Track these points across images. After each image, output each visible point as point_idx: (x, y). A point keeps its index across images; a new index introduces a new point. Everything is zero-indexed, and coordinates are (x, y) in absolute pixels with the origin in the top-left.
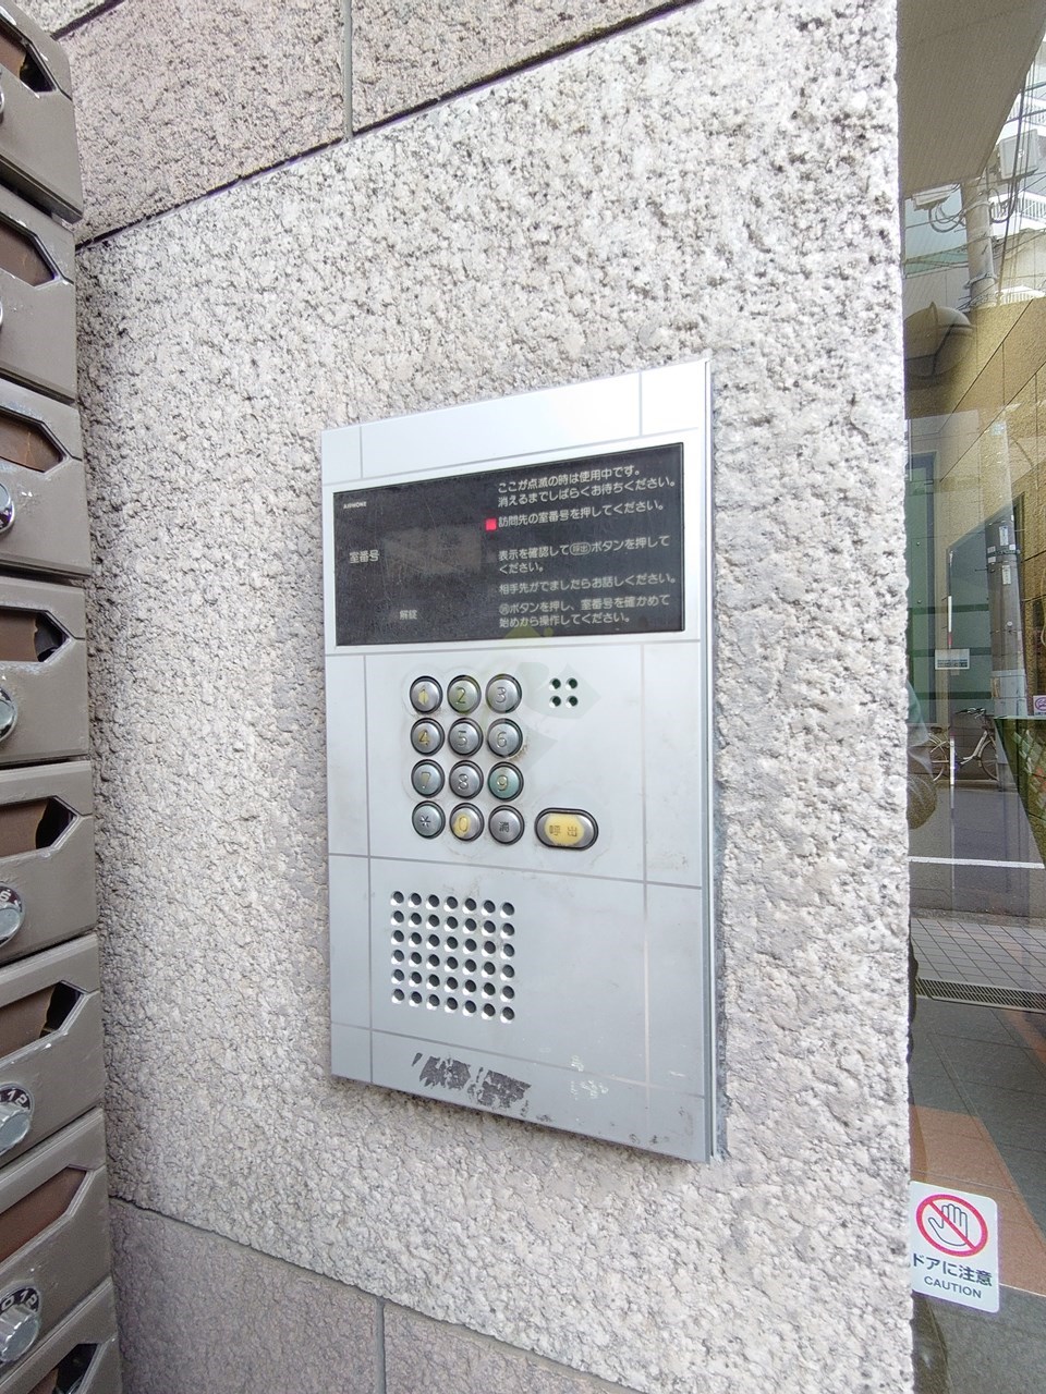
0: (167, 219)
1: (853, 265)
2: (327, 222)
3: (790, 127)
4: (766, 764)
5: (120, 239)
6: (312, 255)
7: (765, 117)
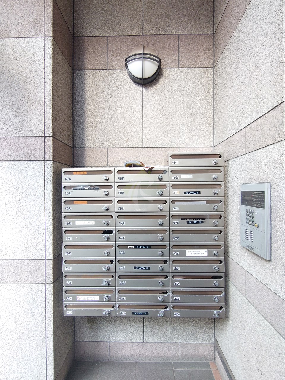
0: (232, 160)
1: (282, 174)
2: (243, 163)
3: (277, 160)
4: (275, 223)
5: (229, 161)
6: (242, 166)
7: (275, 158)
